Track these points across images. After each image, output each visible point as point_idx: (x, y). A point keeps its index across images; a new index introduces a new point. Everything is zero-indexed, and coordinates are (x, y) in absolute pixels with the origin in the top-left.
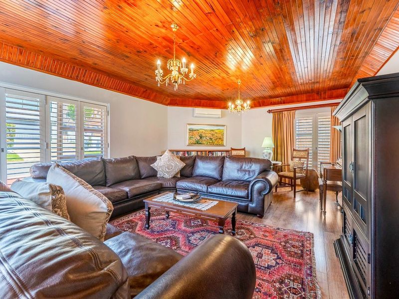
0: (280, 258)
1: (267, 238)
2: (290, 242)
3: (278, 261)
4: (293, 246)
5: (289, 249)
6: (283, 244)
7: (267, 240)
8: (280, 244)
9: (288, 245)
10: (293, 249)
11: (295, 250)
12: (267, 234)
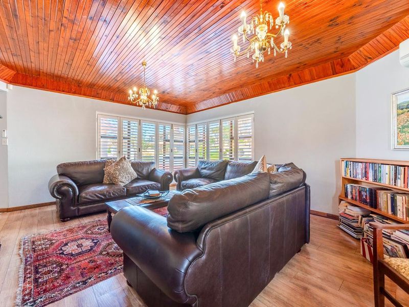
0: (60, 254)
1: (86, 261)
2: (56, 275)
3: (61, 251)
4: (49, 272)
5: (55, 265)
6: (64, 267)
7: (86, 259)
8: (67, 264)
9: (58, 269)
10: (50, 268)
11: (46, 269)
12: (91, 265)
